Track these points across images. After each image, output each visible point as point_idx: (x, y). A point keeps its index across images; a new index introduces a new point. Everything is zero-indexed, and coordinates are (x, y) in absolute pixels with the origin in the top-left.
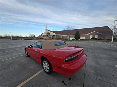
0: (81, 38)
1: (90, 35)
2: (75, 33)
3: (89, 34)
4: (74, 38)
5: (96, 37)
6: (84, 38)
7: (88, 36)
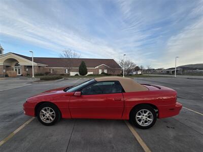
0: (89, 73)
1: (98, 69)
2: (80, 64)
3: (97, 67)
4: (78, 73)
5: (106, 71)
6: (92, 73)
7: (97, 70)
